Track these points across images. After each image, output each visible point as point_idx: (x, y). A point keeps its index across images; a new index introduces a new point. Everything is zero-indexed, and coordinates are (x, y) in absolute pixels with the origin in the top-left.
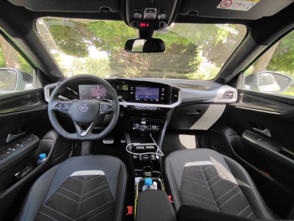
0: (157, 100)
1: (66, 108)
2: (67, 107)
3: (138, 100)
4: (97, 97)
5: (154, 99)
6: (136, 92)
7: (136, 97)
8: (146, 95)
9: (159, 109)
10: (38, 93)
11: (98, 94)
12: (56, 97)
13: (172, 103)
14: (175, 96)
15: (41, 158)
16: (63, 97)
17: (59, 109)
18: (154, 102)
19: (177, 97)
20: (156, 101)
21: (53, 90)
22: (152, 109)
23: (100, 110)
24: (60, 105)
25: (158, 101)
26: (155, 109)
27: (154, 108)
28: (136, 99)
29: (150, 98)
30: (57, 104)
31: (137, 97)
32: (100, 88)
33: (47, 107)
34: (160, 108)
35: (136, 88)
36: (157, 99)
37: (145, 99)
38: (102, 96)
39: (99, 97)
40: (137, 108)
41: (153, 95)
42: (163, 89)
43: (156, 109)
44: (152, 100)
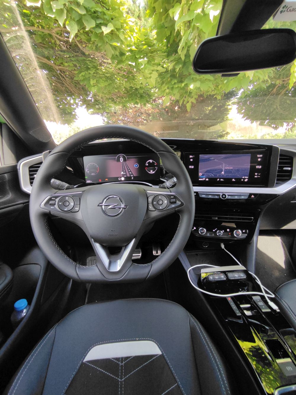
0: (244, 179)
1: (70, 207)
2: (72, 204)
3: (205, 180)
4: (119, 179)
5: (239, 176)
6: (201, 165)
7: (200, 174)
8: (222, 171)
9: (253, 196)
10: (6, 175)
11: (122, 173)
12: (46, 182)
13: (278, 184)
14: (285, 168)
15: (17, 310)
16: (58, 182)
17: (55, 210)
18: (239, 183)
19: (291, 172)
20: (244, 181)
21: (39, 167)
22: (236, 197)
23: (151, 207)
24: (57, 200)
25: (246, 180)
26: (243, 197)
27: (240, 195)
28: (200, 179)
29: (230, 176)
30: (50, 199)
31: (203, 175)
32: (125, 160)
33: (28, 202)
34: (254, 194)
35: (201, 156)
36: (245, 176)
37: (220, 179)
38: (128, 175)
39: (123, 179)
40: (203, 196)
41: (236, 169)
42: (258, 156)
43: (246, 198)
44: (233, 180)
